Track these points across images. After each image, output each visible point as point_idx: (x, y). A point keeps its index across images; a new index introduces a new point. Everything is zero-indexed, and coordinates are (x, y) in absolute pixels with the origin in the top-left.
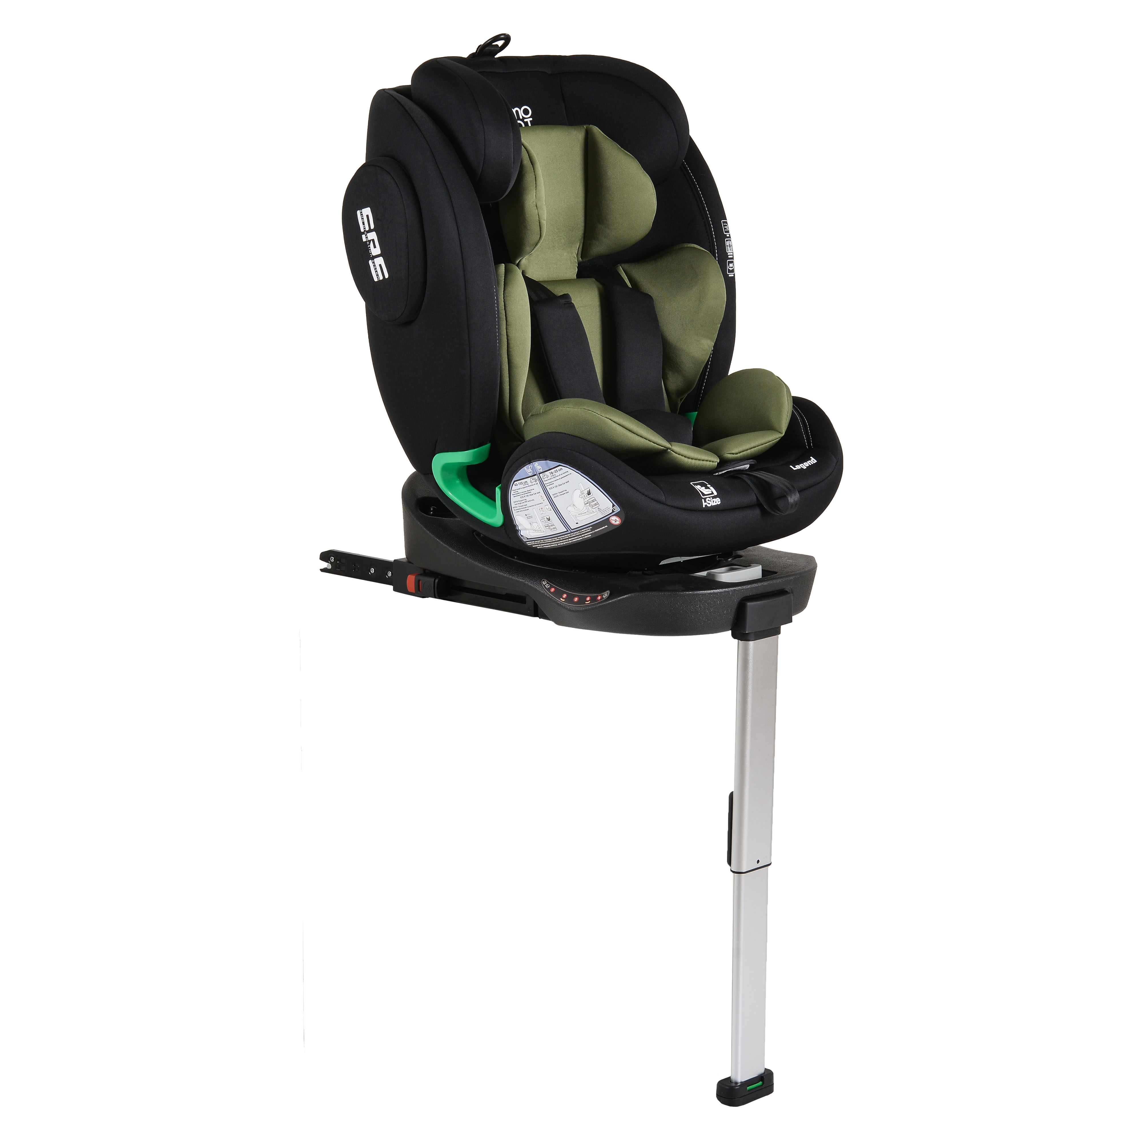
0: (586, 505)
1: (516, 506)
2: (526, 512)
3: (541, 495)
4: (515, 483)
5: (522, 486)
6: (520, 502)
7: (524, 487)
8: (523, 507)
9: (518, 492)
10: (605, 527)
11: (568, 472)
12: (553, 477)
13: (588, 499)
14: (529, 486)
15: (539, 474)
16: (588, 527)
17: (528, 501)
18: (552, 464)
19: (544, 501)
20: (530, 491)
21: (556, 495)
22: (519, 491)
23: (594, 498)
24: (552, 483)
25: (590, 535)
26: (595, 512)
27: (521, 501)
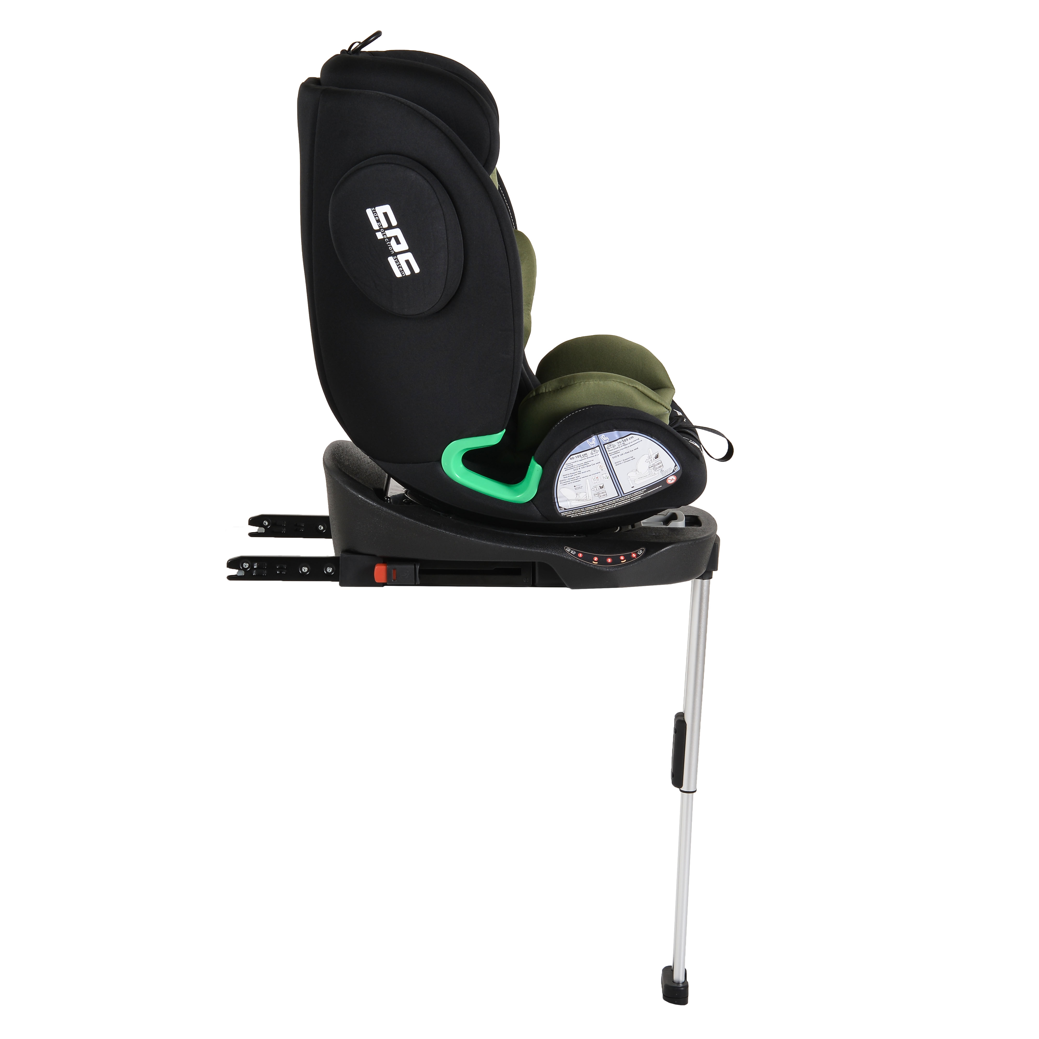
0: (650, 469)
1: (565, 479)
2: (575, 484)
3: (600, 465)
4: (571, 457)
5: (580, 458)
6: (572, 475)
7: (581, 459)
8: (574, 479)
9: (572, 465)
10: (660, 487)
11: (639, 439)
12: (620, 446)
13: (655, 462)
14: (587, 458)
15: (604, 445)
16: (641, 490)
17: (583, 473)
18: (615, 434)
19: (602, 470)
20: (587, 463)
21: (619, 463)
22: (574, 464)
23: (660, 461)
24: (617, 452)
25: (640, 497)
26: (657, 474)
27: (573, 473)
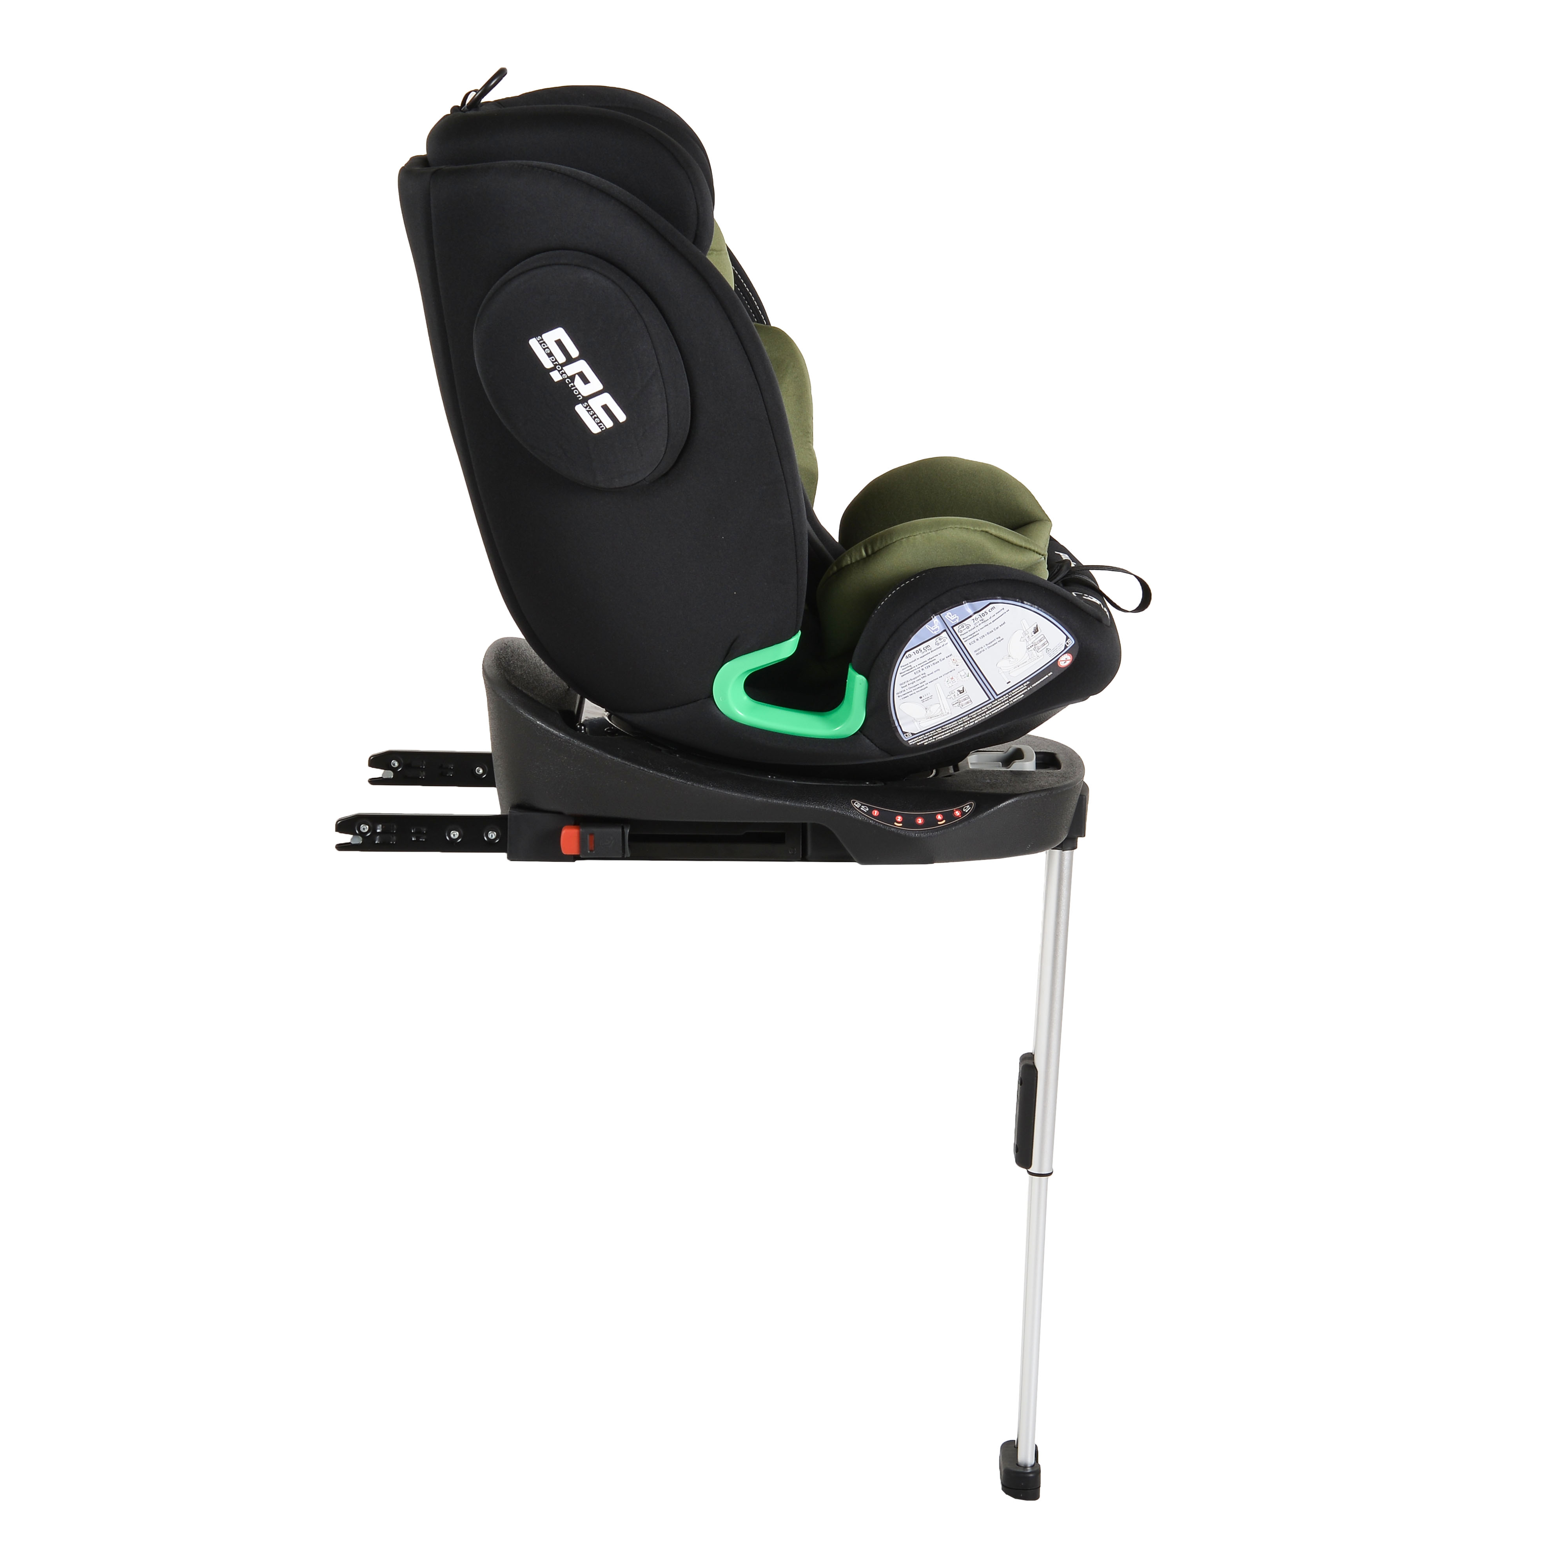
0: (1029, 650)
1: (904, 689)
2: (921, 694)
3: (952, 659)
4: (907, 654)
5: (920, 654)
7: (923, 655)
8: (918, 686)
9: (911, 666)
10: (1049, 675)
11: (1003, 609)
12: (978, 624)
13: (1034, 639)
14: (932, 652)
15: (952, 627)
16: (1023, 684)
17: (928, 675)
18: (967, 608)
19: (957, 665)
20: (933, 659)
21: (980, 650)
22: (913, 665)
23: (1042, 636)
24: (974, 635)
25: (1023, 695)
26: (1041, 656)
27: (914, 679)
